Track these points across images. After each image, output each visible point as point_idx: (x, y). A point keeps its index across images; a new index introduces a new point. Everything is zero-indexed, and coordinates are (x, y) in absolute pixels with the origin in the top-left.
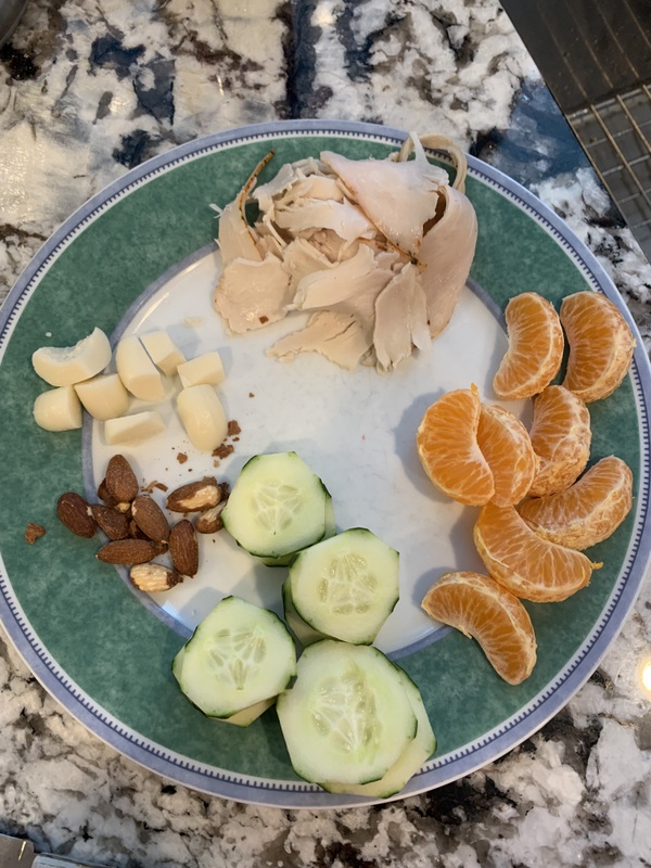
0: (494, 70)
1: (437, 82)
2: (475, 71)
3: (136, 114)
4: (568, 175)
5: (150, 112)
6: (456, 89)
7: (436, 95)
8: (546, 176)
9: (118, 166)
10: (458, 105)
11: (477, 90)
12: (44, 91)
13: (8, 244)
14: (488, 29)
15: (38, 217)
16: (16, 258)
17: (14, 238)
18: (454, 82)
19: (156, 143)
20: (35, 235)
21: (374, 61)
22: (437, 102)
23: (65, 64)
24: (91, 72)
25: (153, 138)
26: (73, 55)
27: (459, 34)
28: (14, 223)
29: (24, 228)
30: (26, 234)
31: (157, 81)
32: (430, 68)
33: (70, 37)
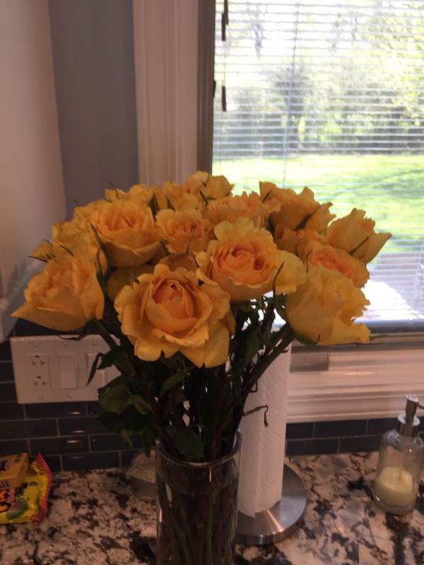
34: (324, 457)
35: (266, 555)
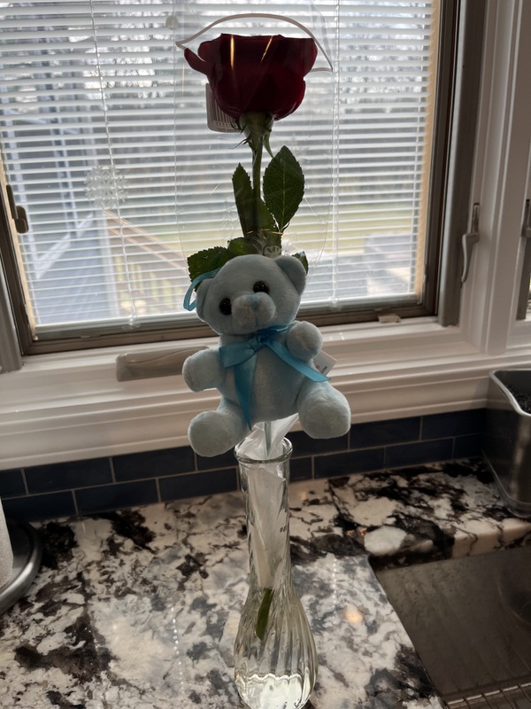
0: (387, 638)
1: (357, 640)
2: (377, 638)
3: (204, 634)
4: (425, 700)
5: (211, 634)
6: (366, 645)
7: (355, 647)
8: (413, 698)
9: (187, 658)
10: (366, 653)
11: (378, 647)
12: (165, 618)
13: (120, 689)
14: (386, 618)
15: (139, 677)
16: (122, 696)
17: (124, 686)
18: (366, 641)
19: (209, 650)
20: (135, 687)
21: (326, 625)
22: (356, 651)
23: (179, 607)
24: (189, 612)
25: (209, 647)
26: (183, 603)
27: (371, 619)
28: (127, 678)
29: (131, 682)
30: (131, 685)
31: (219, 621)
32: (354, 633)
33: (185, 596)
34: (218, 497)
35: (75, 644)
